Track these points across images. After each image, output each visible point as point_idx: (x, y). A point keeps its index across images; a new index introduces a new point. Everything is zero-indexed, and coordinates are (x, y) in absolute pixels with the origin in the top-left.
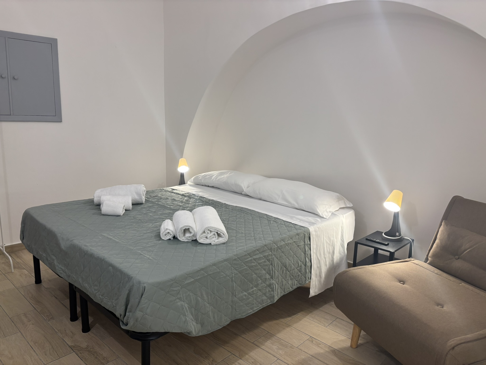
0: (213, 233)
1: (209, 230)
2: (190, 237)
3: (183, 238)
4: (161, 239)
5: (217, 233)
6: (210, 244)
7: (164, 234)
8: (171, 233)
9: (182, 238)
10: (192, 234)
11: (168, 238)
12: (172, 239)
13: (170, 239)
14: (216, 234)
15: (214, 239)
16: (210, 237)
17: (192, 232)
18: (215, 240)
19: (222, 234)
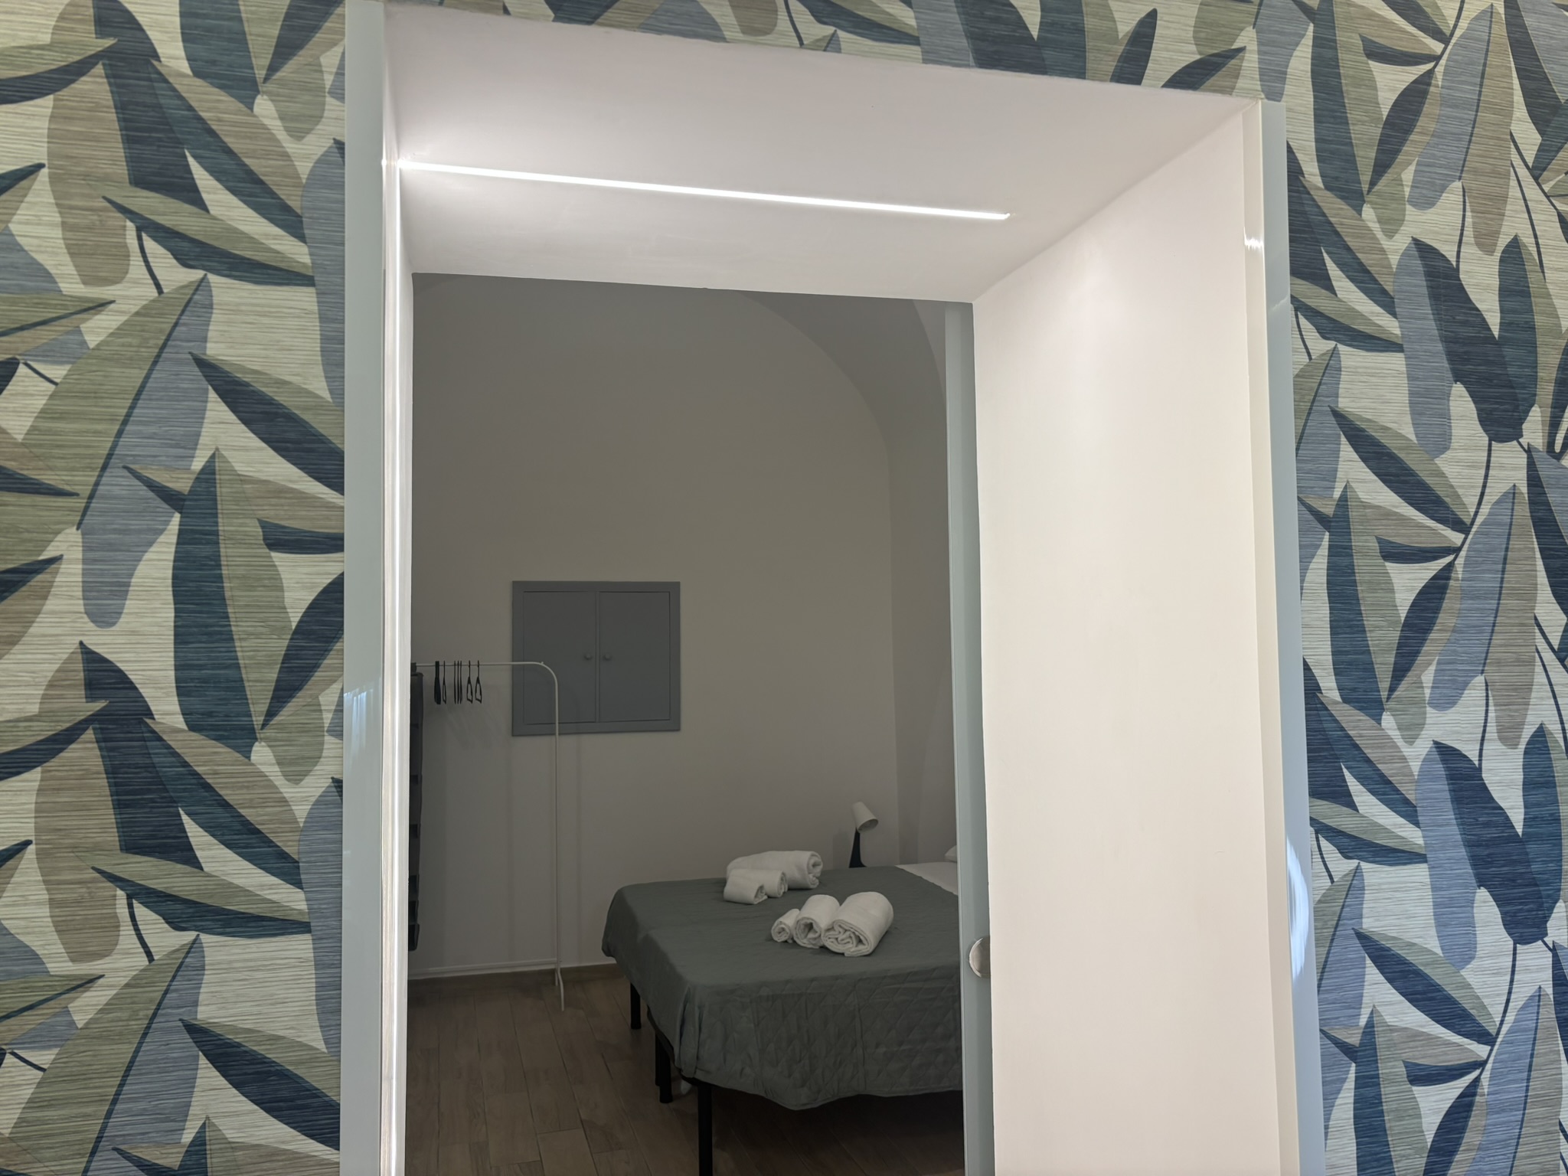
0: (848, 933)
1: (840, 926)
2: (815, 939)
3: (805, 941)
4: (772, 939)
5: (854, 933)
6: (843, 954)
7: (777, 930)
8: (788, 930)
9: (803, 942)
10: (817, 935)
11: (783, 938)
12: (790, 941)
13: (786, 942)
14: (852, 935)
15: (850, 945)
16: (843, 940)
17: (817, 930)
18: (851, 949)
19: (862, 937)
